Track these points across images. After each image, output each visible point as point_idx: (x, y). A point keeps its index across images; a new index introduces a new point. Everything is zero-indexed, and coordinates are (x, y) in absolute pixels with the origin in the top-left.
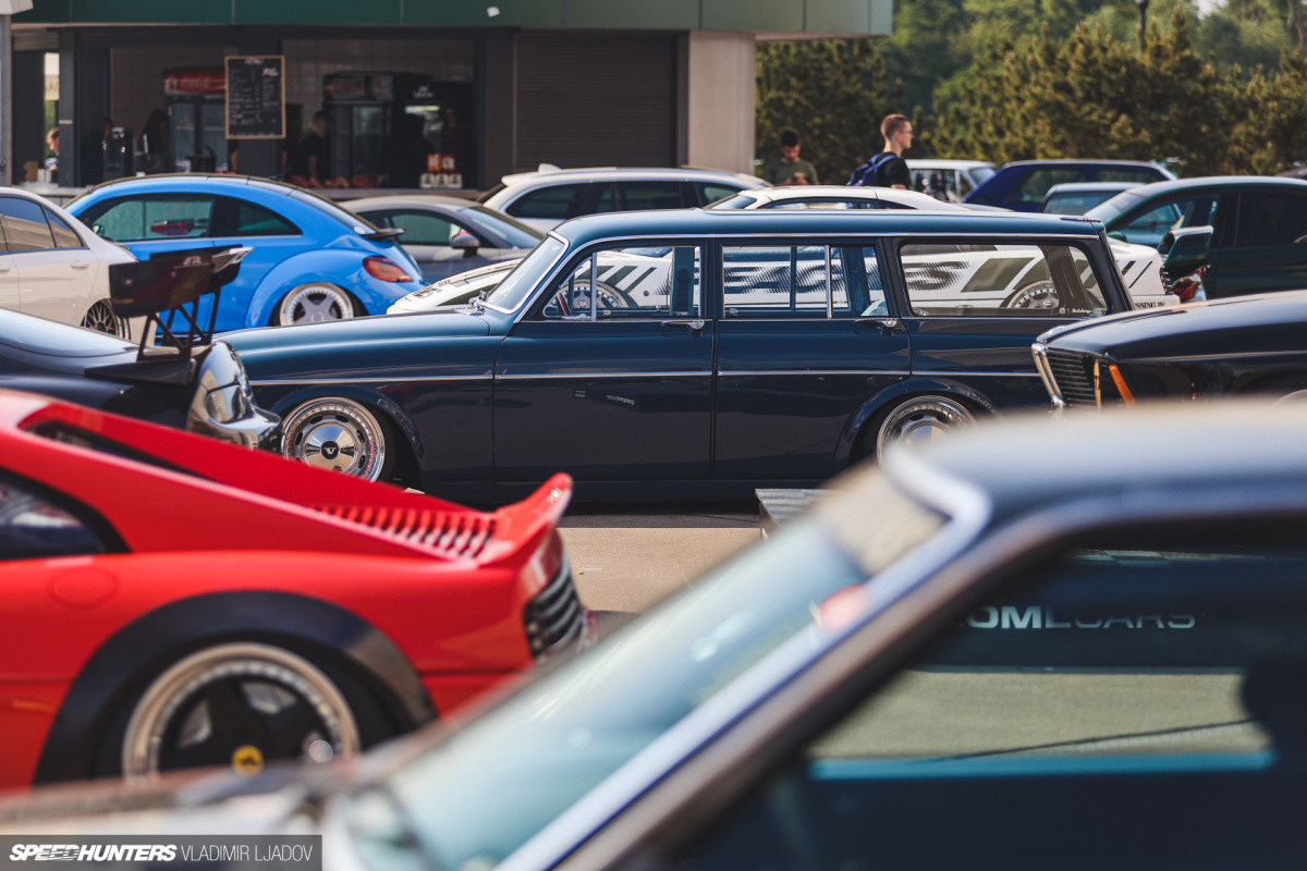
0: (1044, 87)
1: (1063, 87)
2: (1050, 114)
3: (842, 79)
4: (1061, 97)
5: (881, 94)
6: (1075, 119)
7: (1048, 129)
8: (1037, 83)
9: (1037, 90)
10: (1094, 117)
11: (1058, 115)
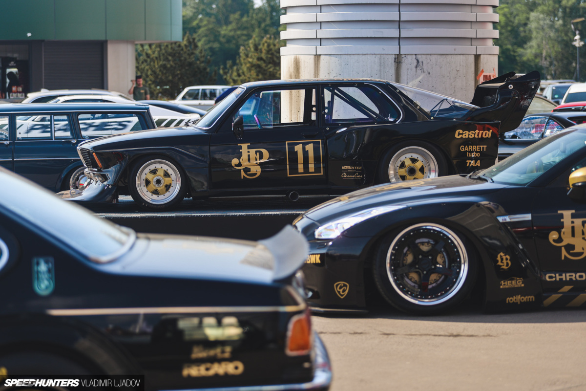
0: (253, 59)
1: (260, 59)
2: (256, 68)
3: (188, 57)
4: (259, 63)
5: (203, 62)
6: (265, 70)
7: (255, 74)
8: (251, 57)
9: (250, 60)
10: (271, 70)
11: (258, 69)
